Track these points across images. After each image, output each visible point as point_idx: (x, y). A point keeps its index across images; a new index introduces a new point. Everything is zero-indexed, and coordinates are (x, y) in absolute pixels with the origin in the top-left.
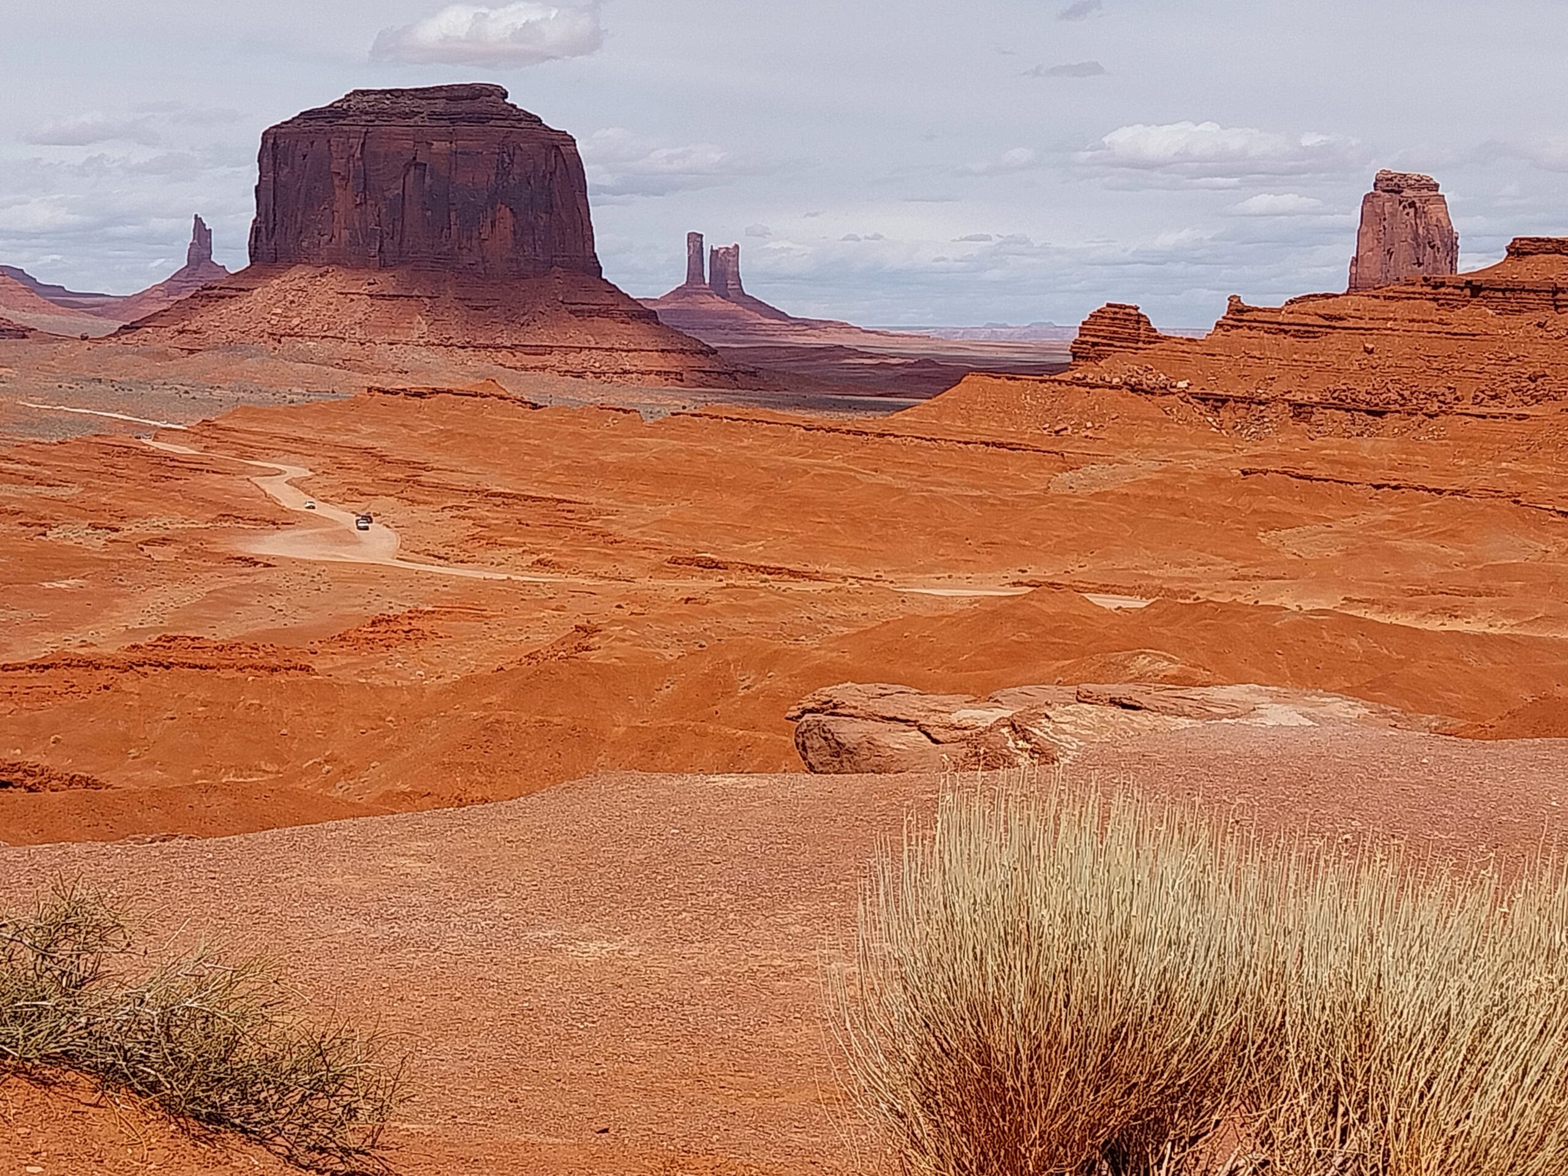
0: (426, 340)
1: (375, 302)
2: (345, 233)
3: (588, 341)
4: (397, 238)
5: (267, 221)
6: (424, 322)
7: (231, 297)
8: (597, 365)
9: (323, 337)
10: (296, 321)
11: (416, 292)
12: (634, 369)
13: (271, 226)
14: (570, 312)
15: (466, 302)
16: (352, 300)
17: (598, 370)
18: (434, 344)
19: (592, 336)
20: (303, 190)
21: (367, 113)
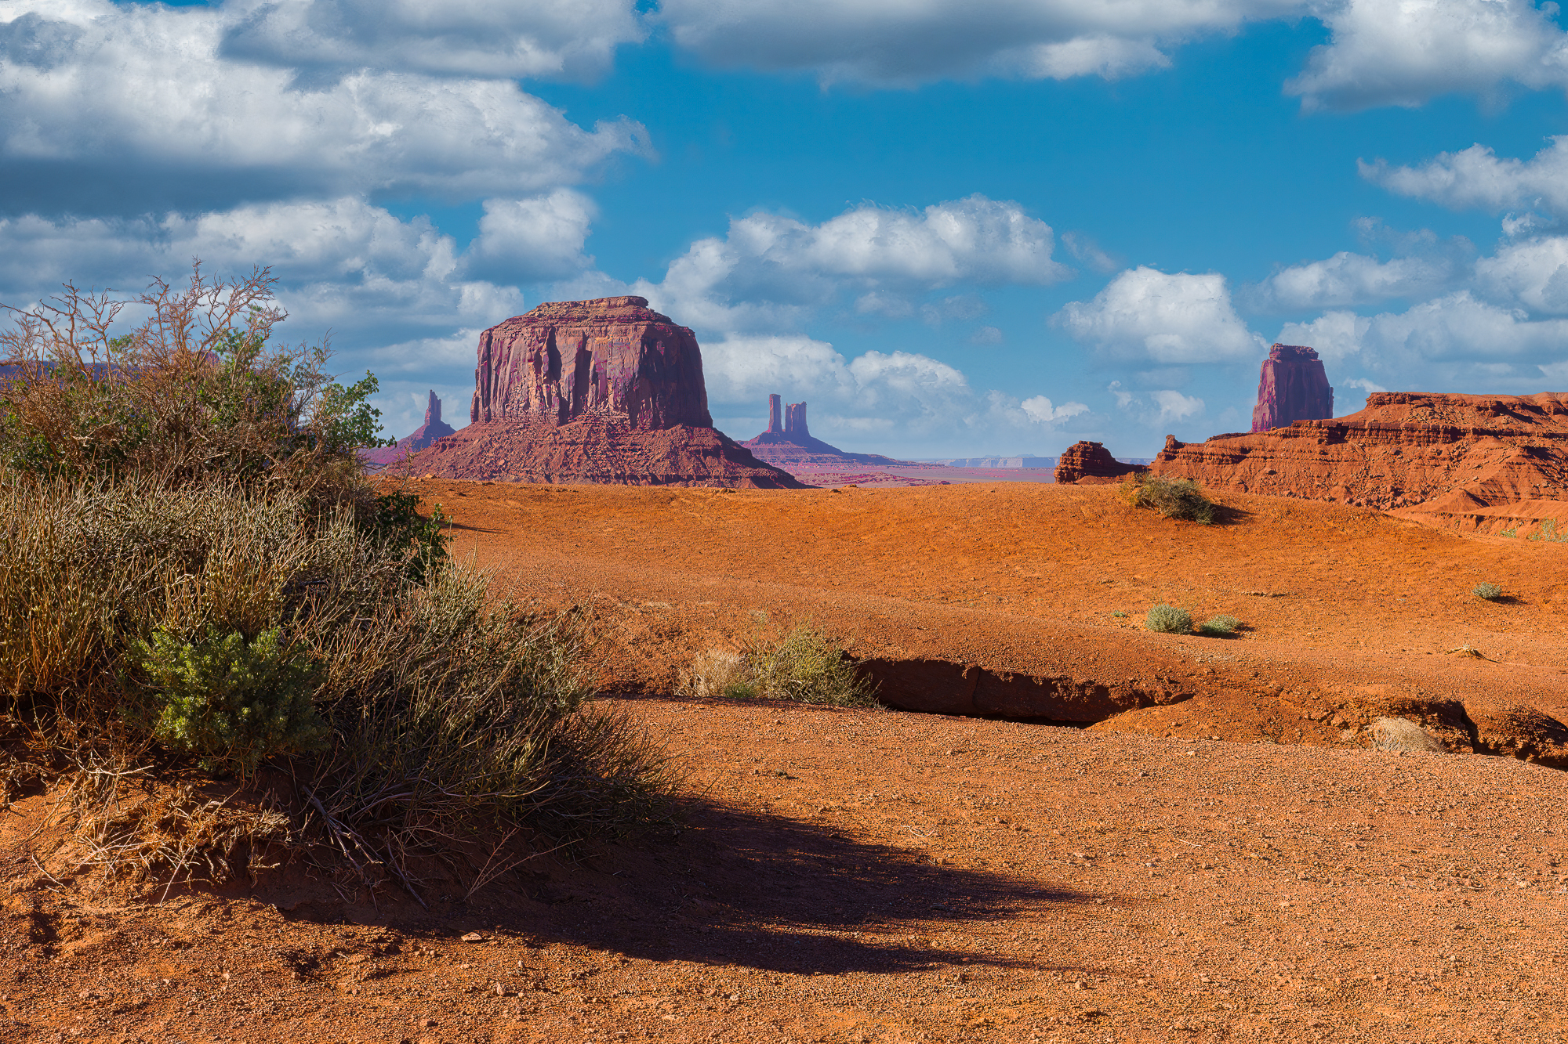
3: (702, 472)
5: (483, 394)
11: (584, 440)
13: (486, 397)
18: (596, 476)
19: (705, 467)
20: (508, 372)
21: (552, 318)
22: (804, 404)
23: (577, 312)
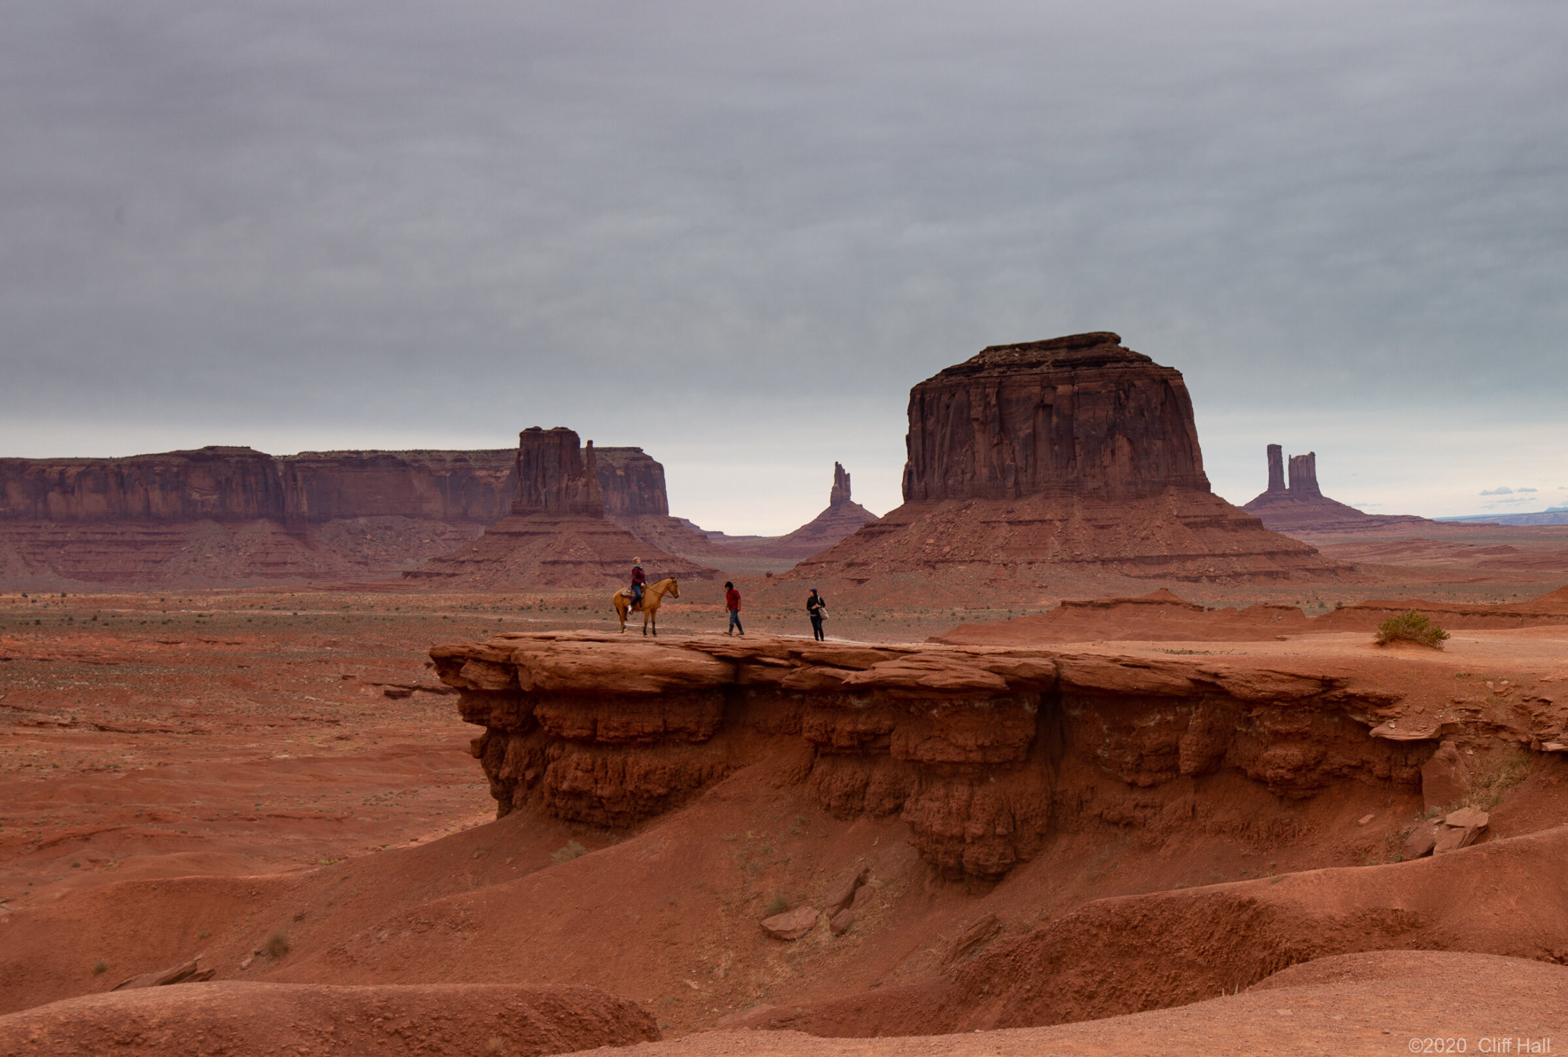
0: (1060, 557)
1: (1013, 527)
2: (985, 471)
3: (1202, 549)
4: (1030, 471)
5: (917, 465)
6: (1057, 542)
7: (890, 532)
8: (1212, 570)
9: (972, 561)
10: (947, 549)
11: (1048, 517)
12: (1245, 571)
13: (921, 469)
14: (1187, 525)
15: (1093, 522)
16: (994, 528)
17: (1212, 574)
18: (1066, 561)
19: (1205, 543)
20: (948, 436)
21: (1000, 366)
22: (1312, 455)
23: (1033, 356)
